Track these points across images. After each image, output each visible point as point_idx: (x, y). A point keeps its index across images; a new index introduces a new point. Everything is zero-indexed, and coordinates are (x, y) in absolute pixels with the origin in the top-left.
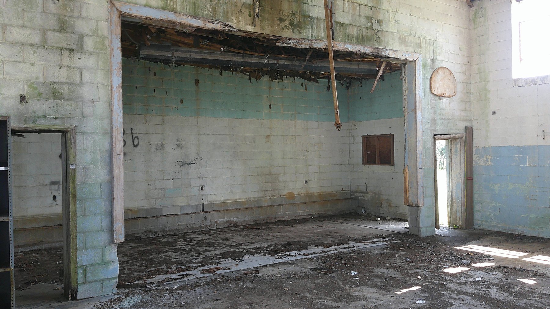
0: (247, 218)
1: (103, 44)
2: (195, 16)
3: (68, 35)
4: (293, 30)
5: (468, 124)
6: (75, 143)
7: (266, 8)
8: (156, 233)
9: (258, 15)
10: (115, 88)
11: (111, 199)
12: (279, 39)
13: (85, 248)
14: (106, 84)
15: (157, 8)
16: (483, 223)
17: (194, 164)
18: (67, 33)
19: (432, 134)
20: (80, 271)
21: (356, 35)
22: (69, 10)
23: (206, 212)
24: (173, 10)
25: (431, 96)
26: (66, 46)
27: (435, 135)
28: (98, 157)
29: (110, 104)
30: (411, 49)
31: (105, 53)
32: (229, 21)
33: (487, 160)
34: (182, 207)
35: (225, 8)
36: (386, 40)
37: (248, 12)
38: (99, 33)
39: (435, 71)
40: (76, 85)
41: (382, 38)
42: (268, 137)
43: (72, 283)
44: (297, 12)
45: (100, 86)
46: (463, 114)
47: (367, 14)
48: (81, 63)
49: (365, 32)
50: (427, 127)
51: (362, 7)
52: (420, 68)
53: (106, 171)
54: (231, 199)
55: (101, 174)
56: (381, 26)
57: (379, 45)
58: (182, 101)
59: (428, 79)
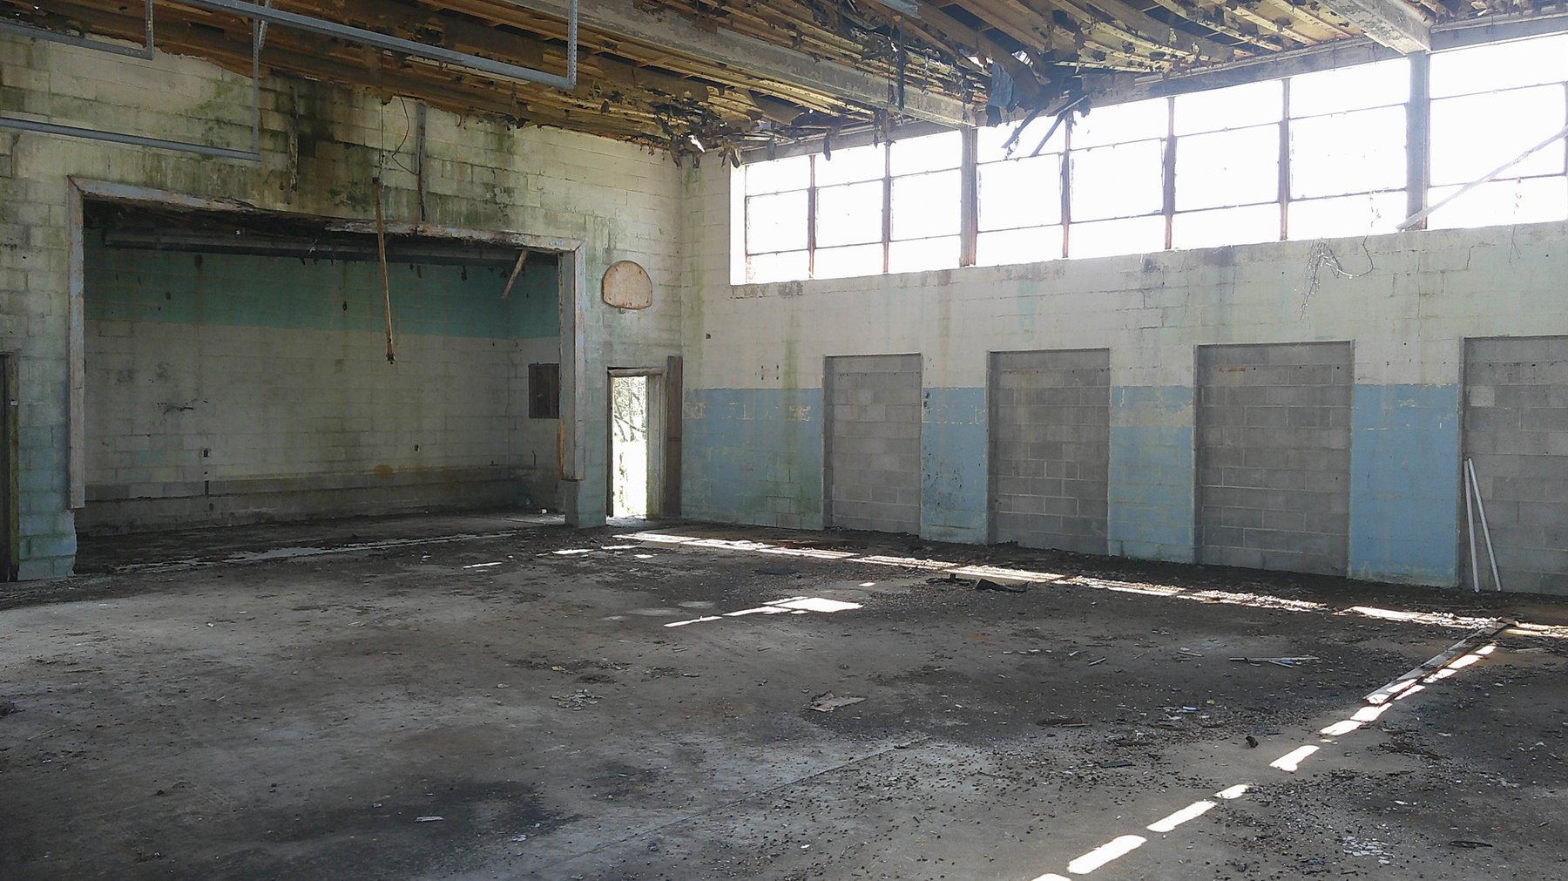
0: (293, 510)
1: (58, 236)
2: (194, 194)
3: (10, 226)
4: (354, 207)
5: (674, 353)
6: (17, 371)
7: (309, 177)
8: (117, 528)
9: (295, 188)
10: (74, 297)
11: (67, 449)
12: (330, 222)
13: (29, 513)
14: (60, 292)
15: (136, 185)
16: (693, 509)
17: (192, 409)
18: (7, 223)
19: (604, 367)
20: (23, 543)
21: (465, 213)
22: (11, 193)
23: (213, 496)
24: (161, 187)
25: (605, 306)
26: (5, 240)
27: (609, 368)
28: (49, 391)
29: (67, 320)
30: (566, 233)
31: (60, 249)
32: (248, 198)
33: (699, 410)
34: (166, 486)
35: (242, 178)
36: (521, 219)
37: (279, 183)
38: (52, 222)
39: (612, 268)
40: (19, 292)
41: (513, 217)
42: (339, 362)
43: (12, 558)
44: (361, 180)
45: (52, 294)
46: (665, 335)
47: (486, 180)
48: (26, 264)
49: (481, 208)
50: (595, 355)
51: (477, 169)
52: (581, 263)
53: (59, 410)
54: (263, 475)
55: (53, 414)
56: (510, 197)
57: (508, 228)
58: (168, 296)
59: (597, 279)
